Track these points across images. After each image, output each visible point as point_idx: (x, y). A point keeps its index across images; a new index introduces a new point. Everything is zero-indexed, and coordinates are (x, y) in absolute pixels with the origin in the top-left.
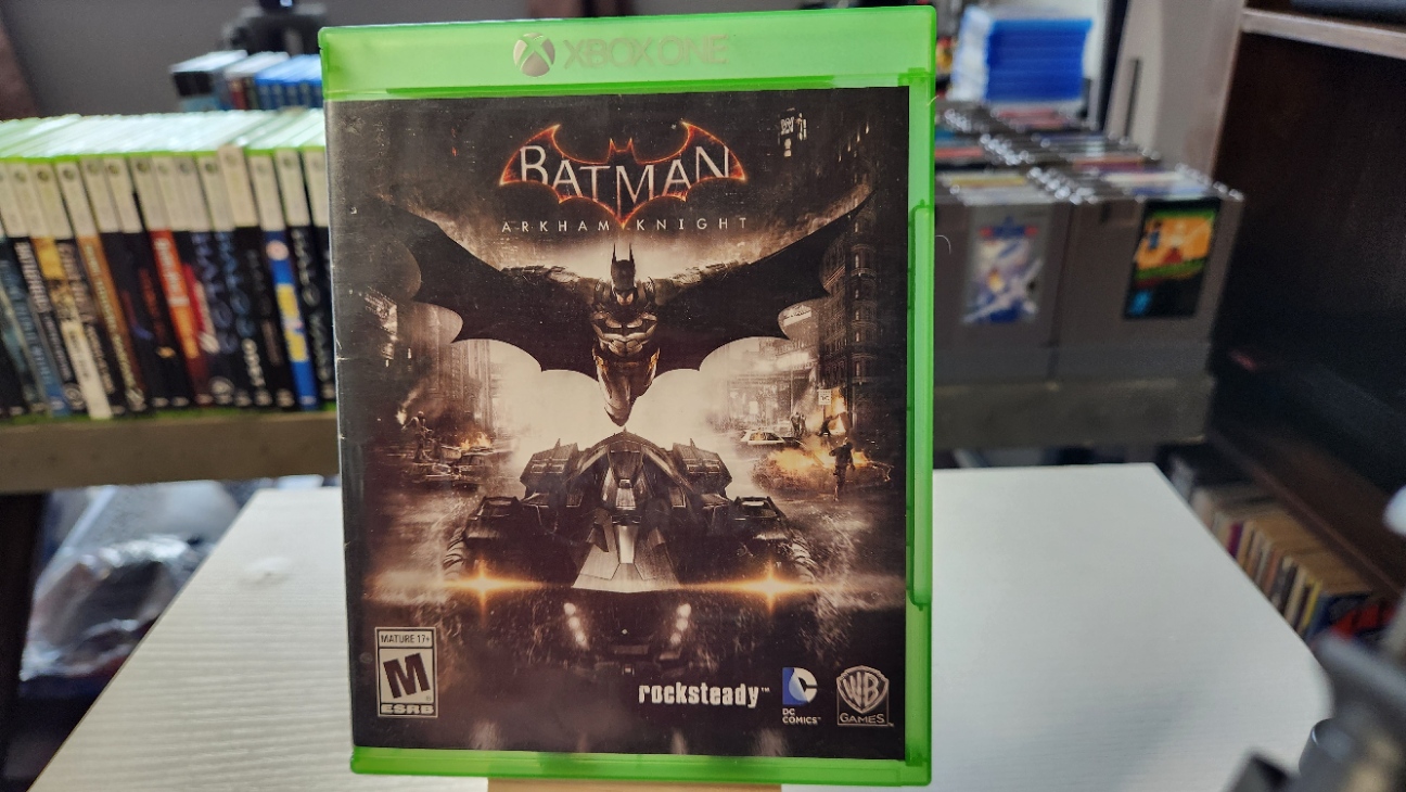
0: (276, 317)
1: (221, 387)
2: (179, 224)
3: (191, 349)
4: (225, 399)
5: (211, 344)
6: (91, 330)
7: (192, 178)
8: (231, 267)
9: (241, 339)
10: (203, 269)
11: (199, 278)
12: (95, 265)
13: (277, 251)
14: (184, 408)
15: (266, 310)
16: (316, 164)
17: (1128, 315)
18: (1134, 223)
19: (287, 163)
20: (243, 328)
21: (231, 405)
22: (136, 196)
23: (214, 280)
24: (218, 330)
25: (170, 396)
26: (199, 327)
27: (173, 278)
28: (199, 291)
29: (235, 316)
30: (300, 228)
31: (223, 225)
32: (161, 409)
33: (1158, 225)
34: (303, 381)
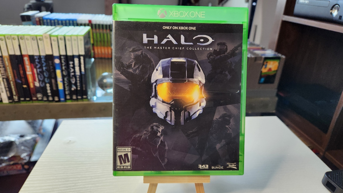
0: (56, 78)
1: (39, 96)
2: (31, 53)
3: (32, 86)
4: (40, 99)
5: (37, 84)
6: (5, 80)
7: (36, 41)
8: (44, 65)
9: (46, 83)
10: (37, 65)
11: (36, 67)
12: (7, 63)
13: (57, 61)
14: (28, 101)
15: (53, 76)
16: (68, 40)
17: (259, 83)
18: (262, 62)
19: (61, 39)
20: (46, 80)
21: (42, 100)
22: (20, 46)
23: (39, 68)
24: (39, 81)
25: (25, 98)
26: (34, 80)
27: (28, 67)
28: (35, 70)
29: (45, 77)
30: (63, 56)
31: (43, 54)
32: (23, 101)
33: (267, 63)
34: (61, 94)
